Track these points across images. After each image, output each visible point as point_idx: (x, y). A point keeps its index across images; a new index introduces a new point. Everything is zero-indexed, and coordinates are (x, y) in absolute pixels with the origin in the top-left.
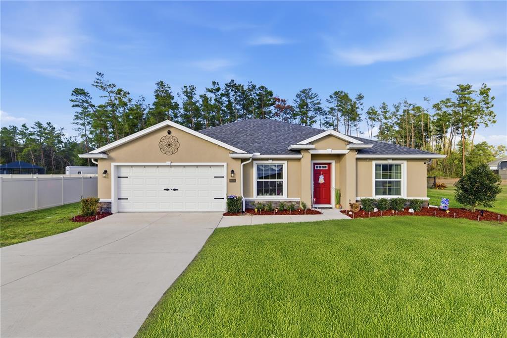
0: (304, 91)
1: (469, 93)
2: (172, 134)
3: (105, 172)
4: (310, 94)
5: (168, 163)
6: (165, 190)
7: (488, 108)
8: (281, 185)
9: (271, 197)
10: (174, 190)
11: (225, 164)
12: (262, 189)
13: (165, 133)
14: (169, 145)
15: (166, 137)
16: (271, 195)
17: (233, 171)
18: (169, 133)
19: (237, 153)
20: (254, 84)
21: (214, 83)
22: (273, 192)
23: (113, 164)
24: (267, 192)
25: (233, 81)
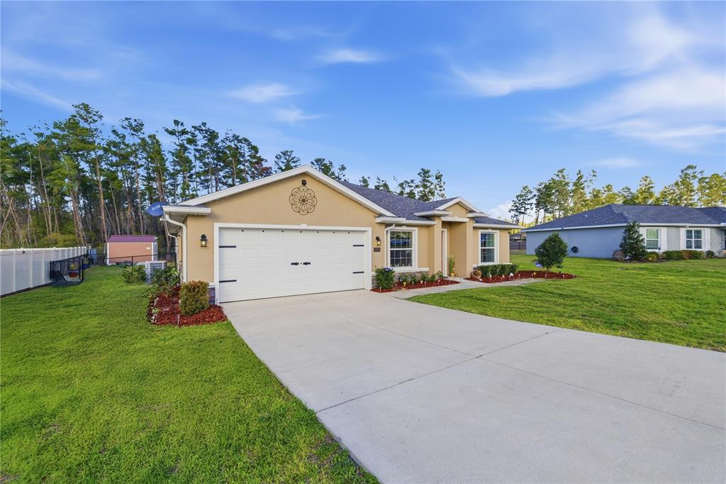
1: (429, 176)
2: (308, 185)
3: (204, 238)
6: (292, 264)
7: (441, 190)
9: (401, 268)
10: (306, 264)
11: (370, 229)
12: (394, 259)
13: (298, 183)
14: (304, 201)
15: (299, 188)
16: (401, 266)
17: (378, 239)
18: (304, 183)
19: (386, 216)
21: (176, 122)
23: (217, 225)
24: (397, 262)
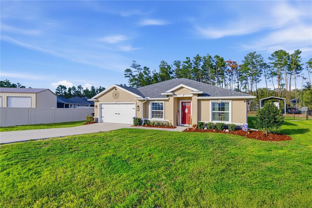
0: (250, 54)
2: (117, 90)
3: (96, 106)
4: (255, 55)
5: (115, 103)
6: (116, 114)
8: (162, 113)
9: (158, 119)
10: (119, 114)
11: (135, 103)
12: (154, 115)
14: (116, 95)
15: (115, 91)
16: (158, 118)
17: (138, 106)
18: (116, 89)
19: (138, 98)
20: (210, 55)
21: (187, 58)
22: (159, 117)
23: (99, 103)
24: (156, 116)
25: (198, 55)
